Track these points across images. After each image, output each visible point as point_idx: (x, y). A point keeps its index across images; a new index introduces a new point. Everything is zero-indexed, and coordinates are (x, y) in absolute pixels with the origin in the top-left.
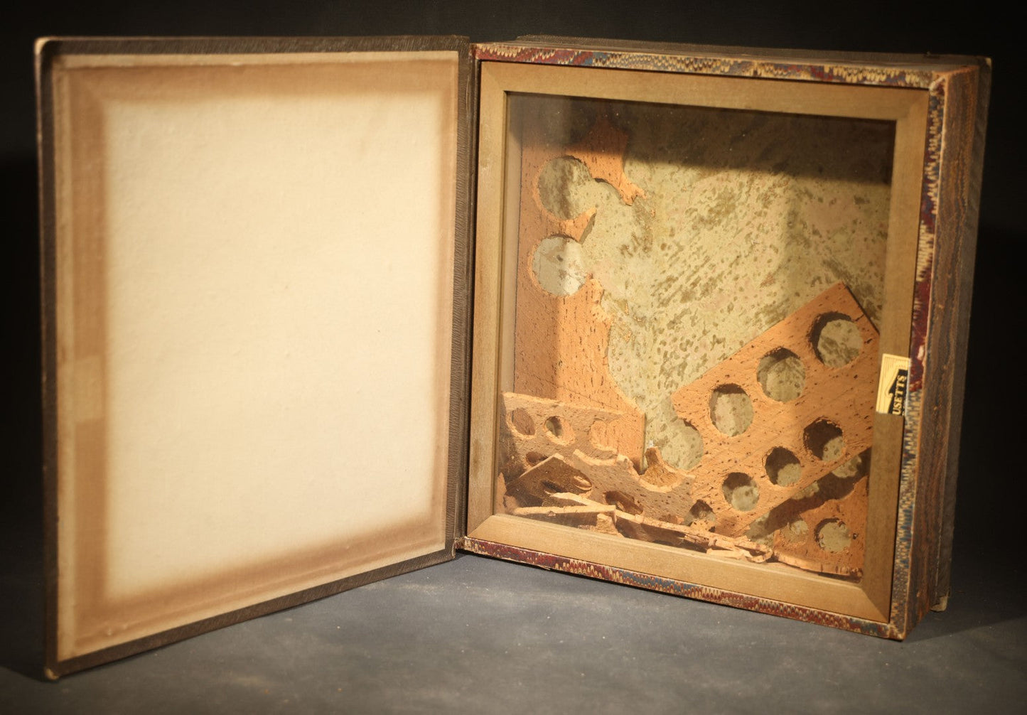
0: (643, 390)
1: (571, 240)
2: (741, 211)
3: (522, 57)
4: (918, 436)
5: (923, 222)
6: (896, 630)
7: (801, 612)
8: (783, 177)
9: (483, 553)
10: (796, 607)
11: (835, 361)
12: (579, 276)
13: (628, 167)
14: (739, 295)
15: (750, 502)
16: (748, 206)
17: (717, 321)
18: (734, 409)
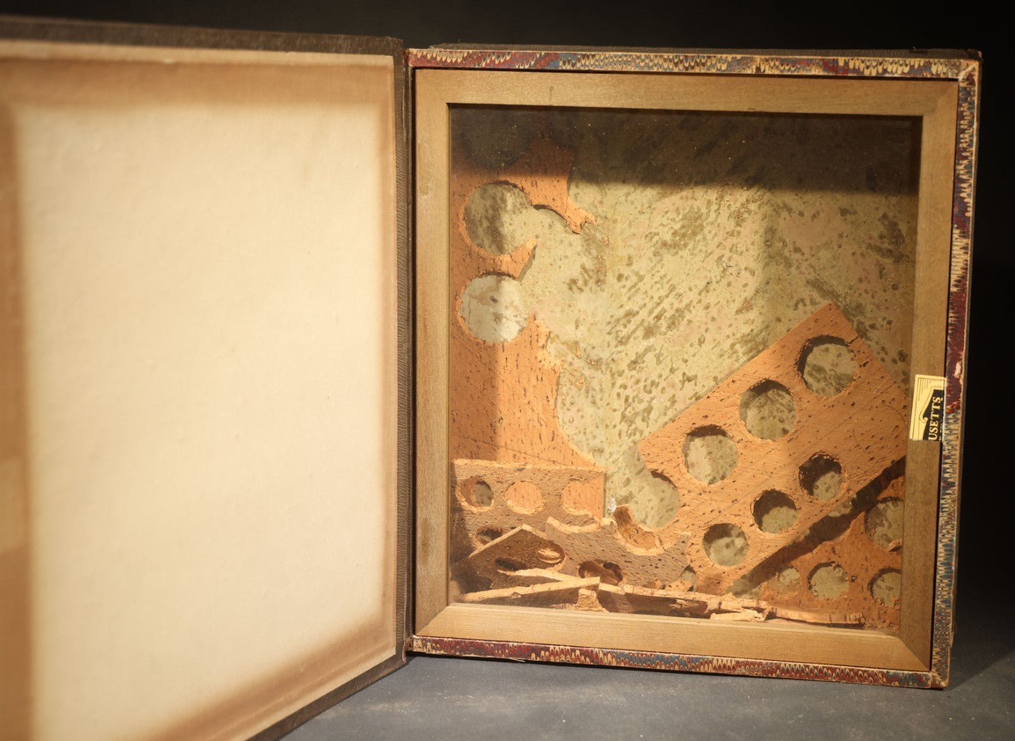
0: (602, 442)
1: (507, 278)
2: (710, 232)
3: (470, 62)
4: (957, 461)
5: (956, 226)
6: (938, 678)
7: (830, 672)
8: (758, 191)
9: (438, 652)
10: (824, 667)
11: (823, 390)
12: (519, 319)
13: (573, 190)
14: (711, 326)
15: (732, 555)
16: (718, 225)
17: (686, 357)
18: (710, 453)
